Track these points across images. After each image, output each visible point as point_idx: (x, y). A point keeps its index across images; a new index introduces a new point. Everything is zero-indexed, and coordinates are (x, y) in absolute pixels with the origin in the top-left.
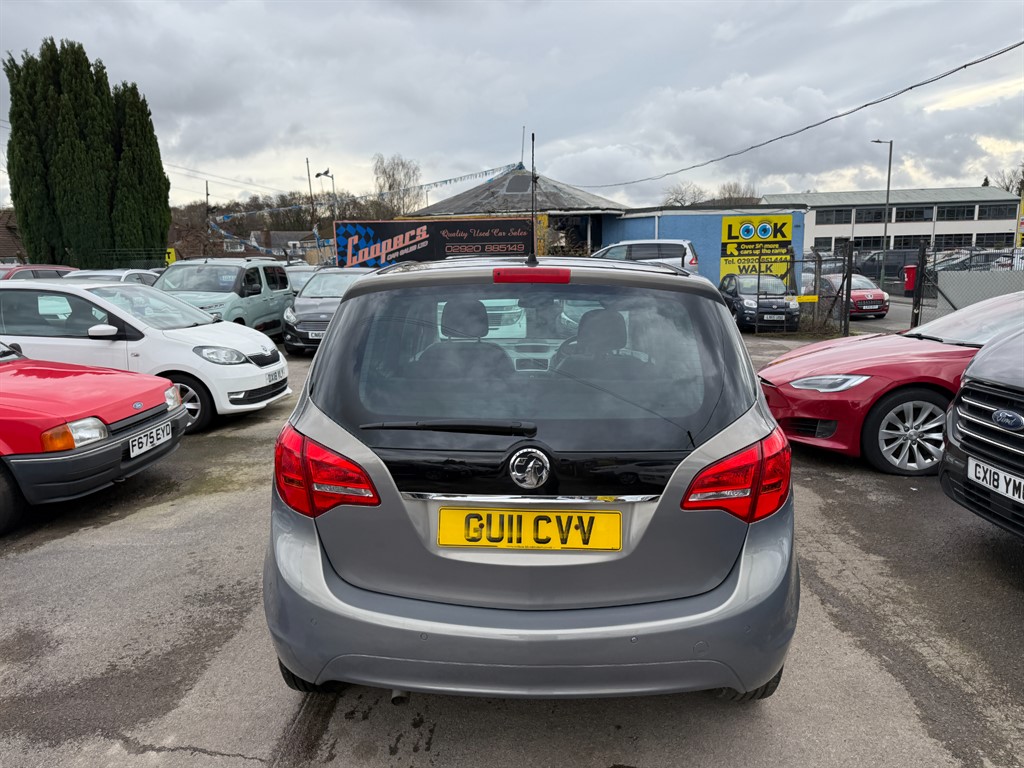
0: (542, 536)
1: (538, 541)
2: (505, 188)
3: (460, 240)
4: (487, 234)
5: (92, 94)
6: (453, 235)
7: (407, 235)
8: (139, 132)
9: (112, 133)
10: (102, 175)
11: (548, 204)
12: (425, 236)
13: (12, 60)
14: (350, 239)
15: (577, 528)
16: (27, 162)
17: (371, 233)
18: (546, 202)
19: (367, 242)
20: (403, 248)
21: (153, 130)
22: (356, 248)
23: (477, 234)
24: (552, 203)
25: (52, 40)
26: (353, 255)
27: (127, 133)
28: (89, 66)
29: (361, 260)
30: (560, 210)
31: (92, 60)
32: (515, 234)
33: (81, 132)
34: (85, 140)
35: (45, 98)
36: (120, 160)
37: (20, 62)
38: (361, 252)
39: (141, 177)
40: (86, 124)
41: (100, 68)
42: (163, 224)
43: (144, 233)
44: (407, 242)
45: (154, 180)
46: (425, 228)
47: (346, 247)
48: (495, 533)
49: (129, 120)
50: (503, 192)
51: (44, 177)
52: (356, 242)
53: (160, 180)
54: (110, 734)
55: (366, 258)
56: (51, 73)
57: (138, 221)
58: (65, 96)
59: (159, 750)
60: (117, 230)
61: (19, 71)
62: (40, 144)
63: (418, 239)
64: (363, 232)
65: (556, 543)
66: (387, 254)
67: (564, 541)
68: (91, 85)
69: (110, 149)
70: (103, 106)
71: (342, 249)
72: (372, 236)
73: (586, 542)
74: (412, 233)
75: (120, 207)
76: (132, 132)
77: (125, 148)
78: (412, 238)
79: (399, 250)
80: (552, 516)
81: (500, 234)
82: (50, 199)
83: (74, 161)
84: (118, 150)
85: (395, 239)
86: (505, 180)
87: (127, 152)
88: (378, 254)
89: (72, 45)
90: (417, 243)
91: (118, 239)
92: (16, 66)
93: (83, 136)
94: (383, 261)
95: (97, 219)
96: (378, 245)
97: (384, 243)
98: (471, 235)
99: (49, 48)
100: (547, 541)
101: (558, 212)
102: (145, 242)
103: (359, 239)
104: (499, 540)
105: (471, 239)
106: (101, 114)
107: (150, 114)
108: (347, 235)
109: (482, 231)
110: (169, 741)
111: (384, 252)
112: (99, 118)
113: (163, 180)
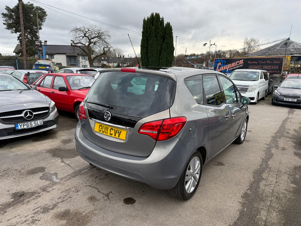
0: (111, 133)
1: (110, 134)
2: (280, 47)
3: (255, 64)
4: (265, 62)
5: (159, 26)
6: (252, 63)
7: (236, 62)
8: (169, 35)
9: (163, 36)
10: (159, 47)
11: (295, 52)
12: (242, 63)
13: (145, 19)
14: (218, 64)
15: (118, 133)
16: (144, 44)
17: (225, 62)
18: (294, 51)
19: (223, 64)
20: (234, 67)
21: (172, 34)
22: (220, 66)
23: (260, 62)
24: (297, 52)
25: (153, 13)
26: (218, 69)
27: (166, 36)
28: (160, 18)
29: (221, 70)
30: (299, 54)
31: (161, 17)
32: (275, 62)
33: (156, 36)
34: (156, 38)
35: (149, 28)
36: (163, 42)
37: (146, 19)
38: (221, 68)
39: (168, 47)
40: (157, 34)
41: (163, 19)
42: (171, 60)
43: (166, 62)
44: (236, 65)
45: (171, 48)
46: (243, 60)
47: (217, 66)
48: (103, 131)
49: (167, 32)
50: (278, 48)
51: (147, 48)
52: (220, 65)
53: (172, 48)
54: (62, 158)
55: (222, 70)
56: (152, 21)
57: (165, 59)
58: (154, 27)
59: (64, 163)
60: (160, 61)
61: (146, 21)
62: (147, 40)
63: (240, 64)
64: (222, 61)
65: (113, 135)
66: (229, 69)
67: (115, 135)
68: (159, 23)
69: (162, 40)
70: (162, 29)
71: (215, 67)
72: (225, 63)
73: (119, 137)
74: (238, 62)
75: (162, 55)
76: (167, 35)
77: (165, 40)
78: (238, 63)
79: (233, 67)
80: (114, 129)
81: (270, 63)
82: (147, 53)
83: (153, 43)
84: (164, 40)
85: (232, 64)
86: (281, 44)
87: (166, 41)
88: (226, 69)
89: (157, 14)
90: (239, 65)
91: (160, 63)
92: (145, 20)
93: (156, 37)
94: (227, 70)
95: (156, 58)
96: (227, 65)
97: (229, 65)
98: (258, 63)
99: (152, 15)
100: (112, 134)
101: (298, 55)
102: (166, 64)
103: (221, 64)
104: (104, 132)
105: (258, 64)
106: (161, 31)
107: (172, 30)
108: (218, 63)
109: (263, 61)
110: (67, 162)
111: (228, 68)
112: (160, 32)
113: (173, 48)
